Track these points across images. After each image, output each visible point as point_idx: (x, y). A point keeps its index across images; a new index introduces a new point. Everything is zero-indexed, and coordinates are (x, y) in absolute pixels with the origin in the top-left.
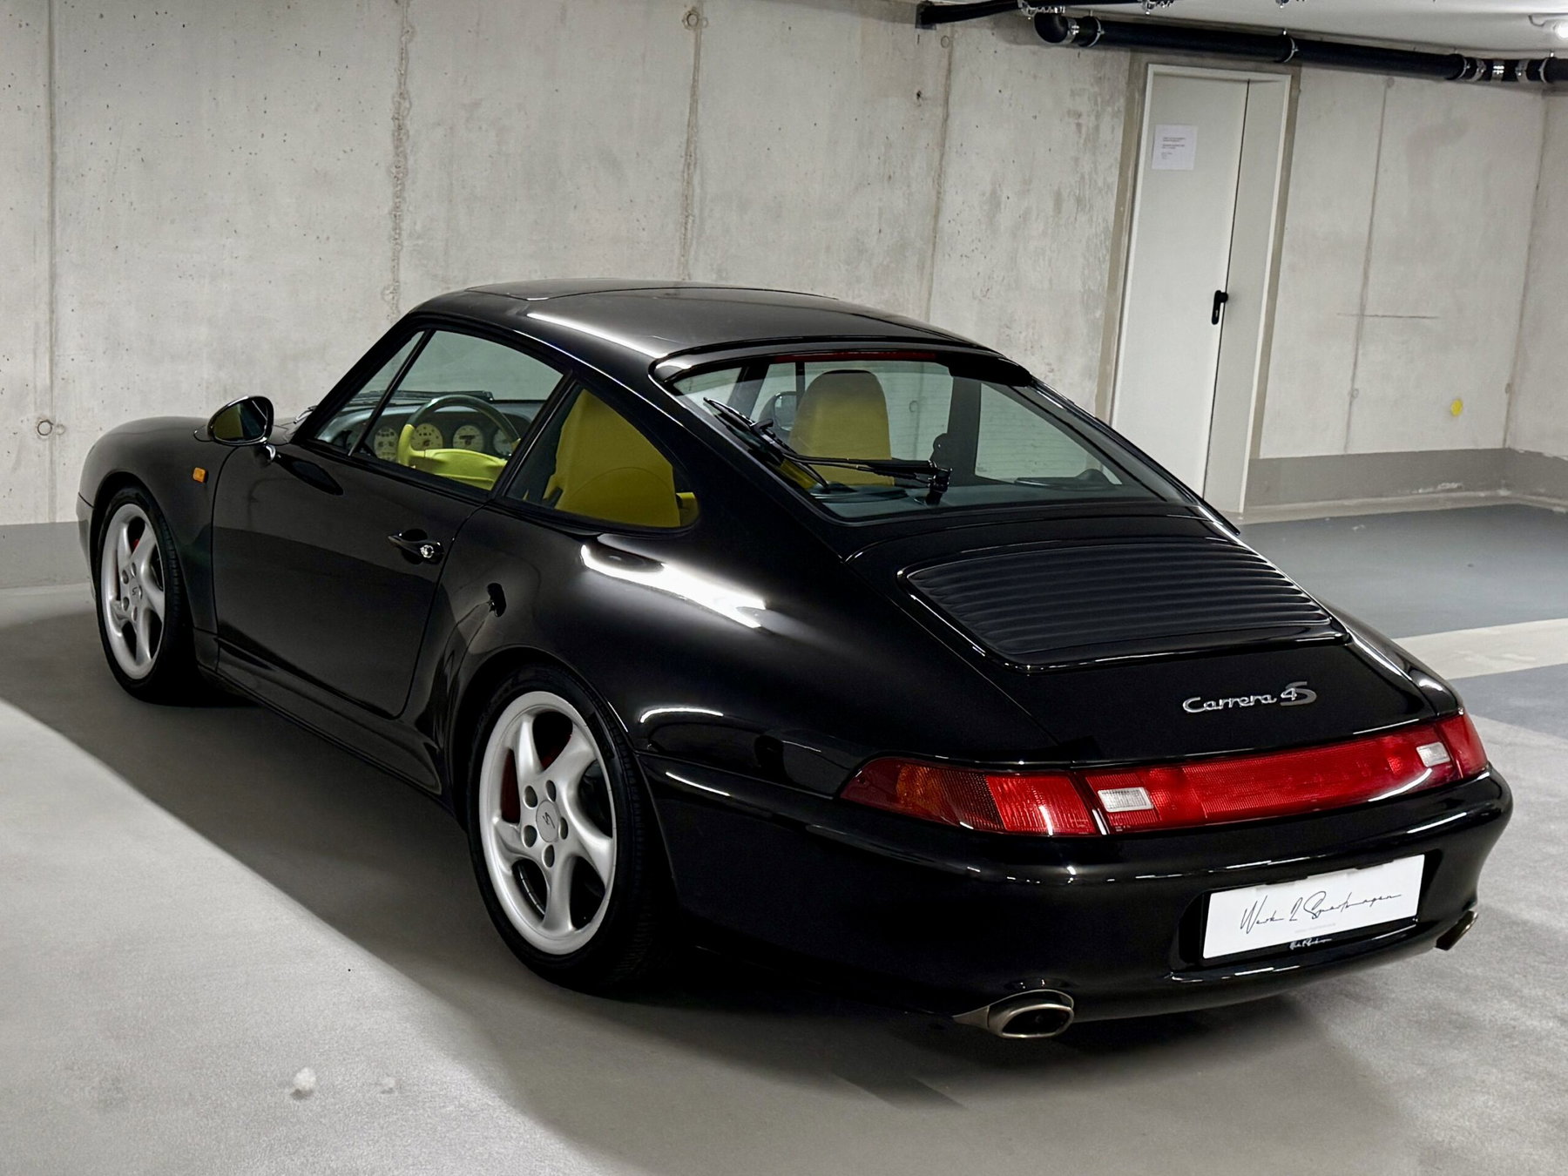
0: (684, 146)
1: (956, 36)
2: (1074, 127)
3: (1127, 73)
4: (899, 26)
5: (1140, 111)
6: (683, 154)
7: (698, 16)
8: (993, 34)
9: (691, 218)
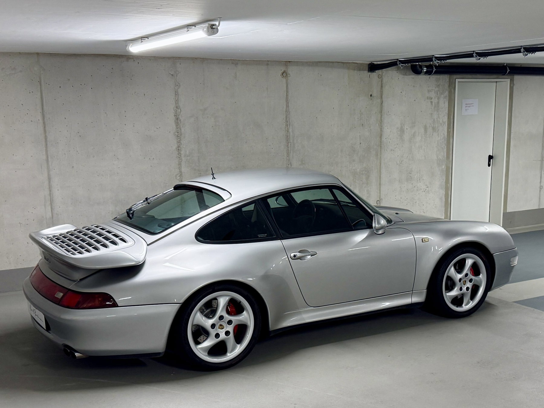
0: (285, 119)
1: (384, 74)
2: (430, 103)
3: (448, 83)
4: (362, 72)
5: (454, 95)
6: (285, 121)
7: (286, 73)
8: (397, 73)
9: (289, 144)
